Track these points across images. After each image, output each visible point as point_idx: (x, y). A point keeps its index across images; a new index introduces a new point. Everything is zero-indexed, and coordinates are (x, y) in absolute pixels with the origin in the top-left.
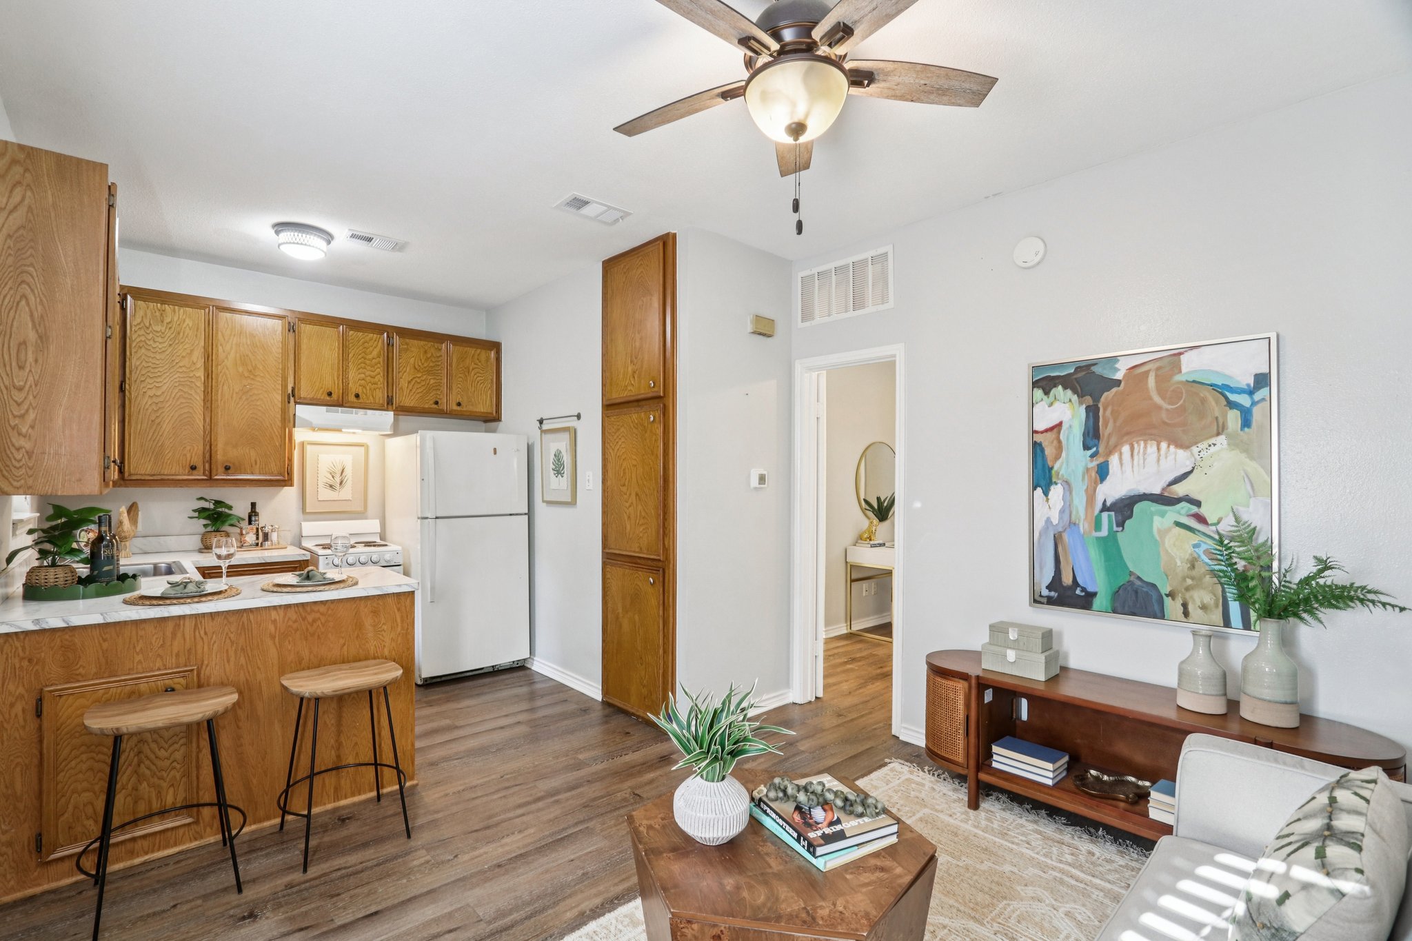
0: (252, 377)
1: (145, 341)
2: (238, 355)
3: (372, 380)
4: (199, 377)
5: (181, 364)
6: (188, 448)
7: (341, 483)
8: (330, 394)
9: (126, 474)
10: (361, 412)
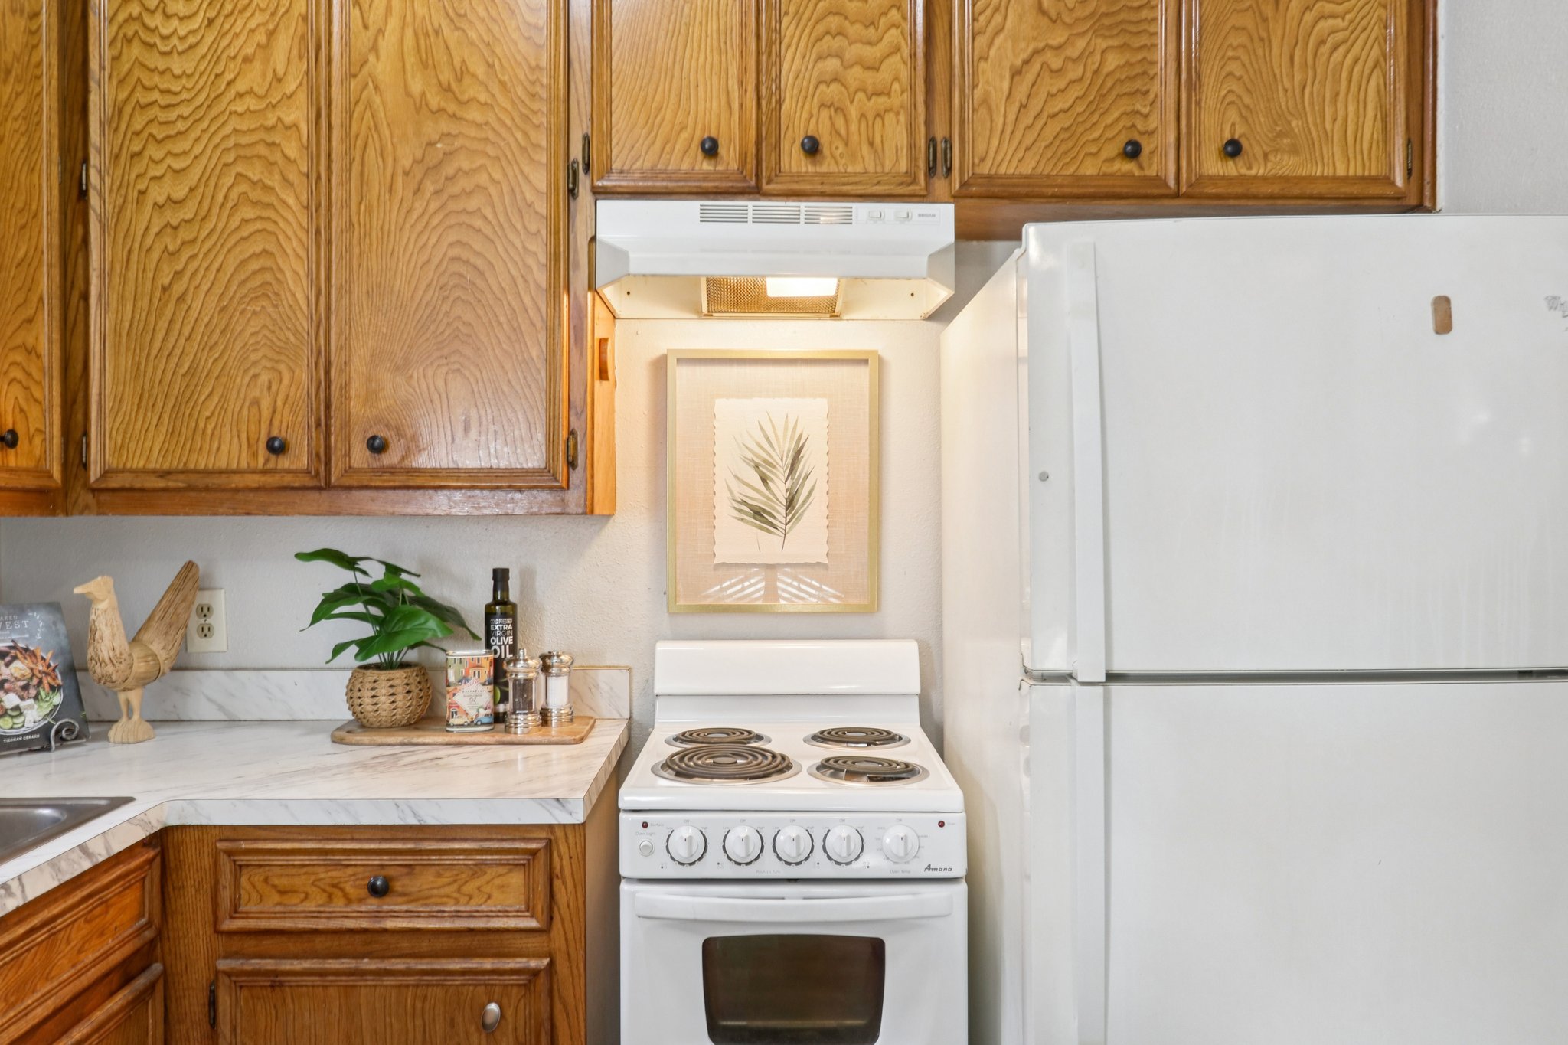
0: (452, 107)
1: (140, 18)
2: (409, 33)
3: (870, 78)
4: (296, 126)
5: (241, 86)
6: (264, 378)
7: (790, 503)
8: (711, 149)
9: (94, 472)
10: (830, 209)
